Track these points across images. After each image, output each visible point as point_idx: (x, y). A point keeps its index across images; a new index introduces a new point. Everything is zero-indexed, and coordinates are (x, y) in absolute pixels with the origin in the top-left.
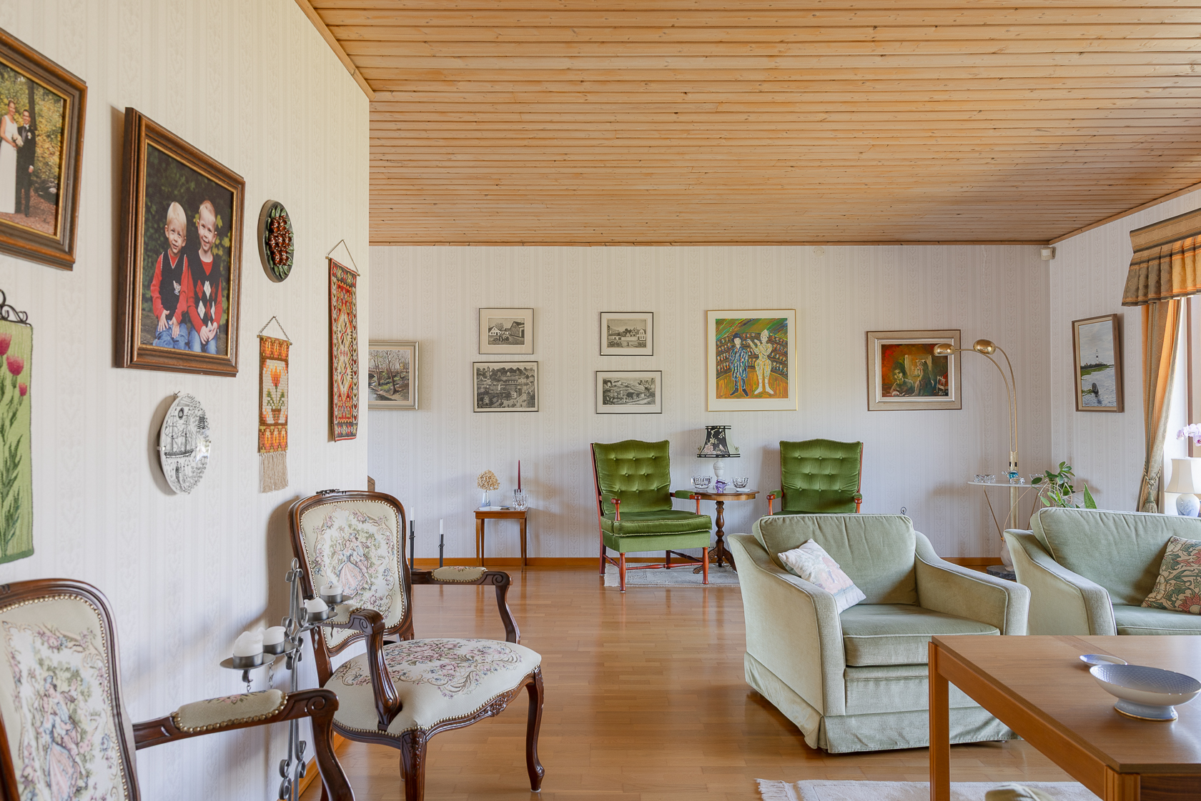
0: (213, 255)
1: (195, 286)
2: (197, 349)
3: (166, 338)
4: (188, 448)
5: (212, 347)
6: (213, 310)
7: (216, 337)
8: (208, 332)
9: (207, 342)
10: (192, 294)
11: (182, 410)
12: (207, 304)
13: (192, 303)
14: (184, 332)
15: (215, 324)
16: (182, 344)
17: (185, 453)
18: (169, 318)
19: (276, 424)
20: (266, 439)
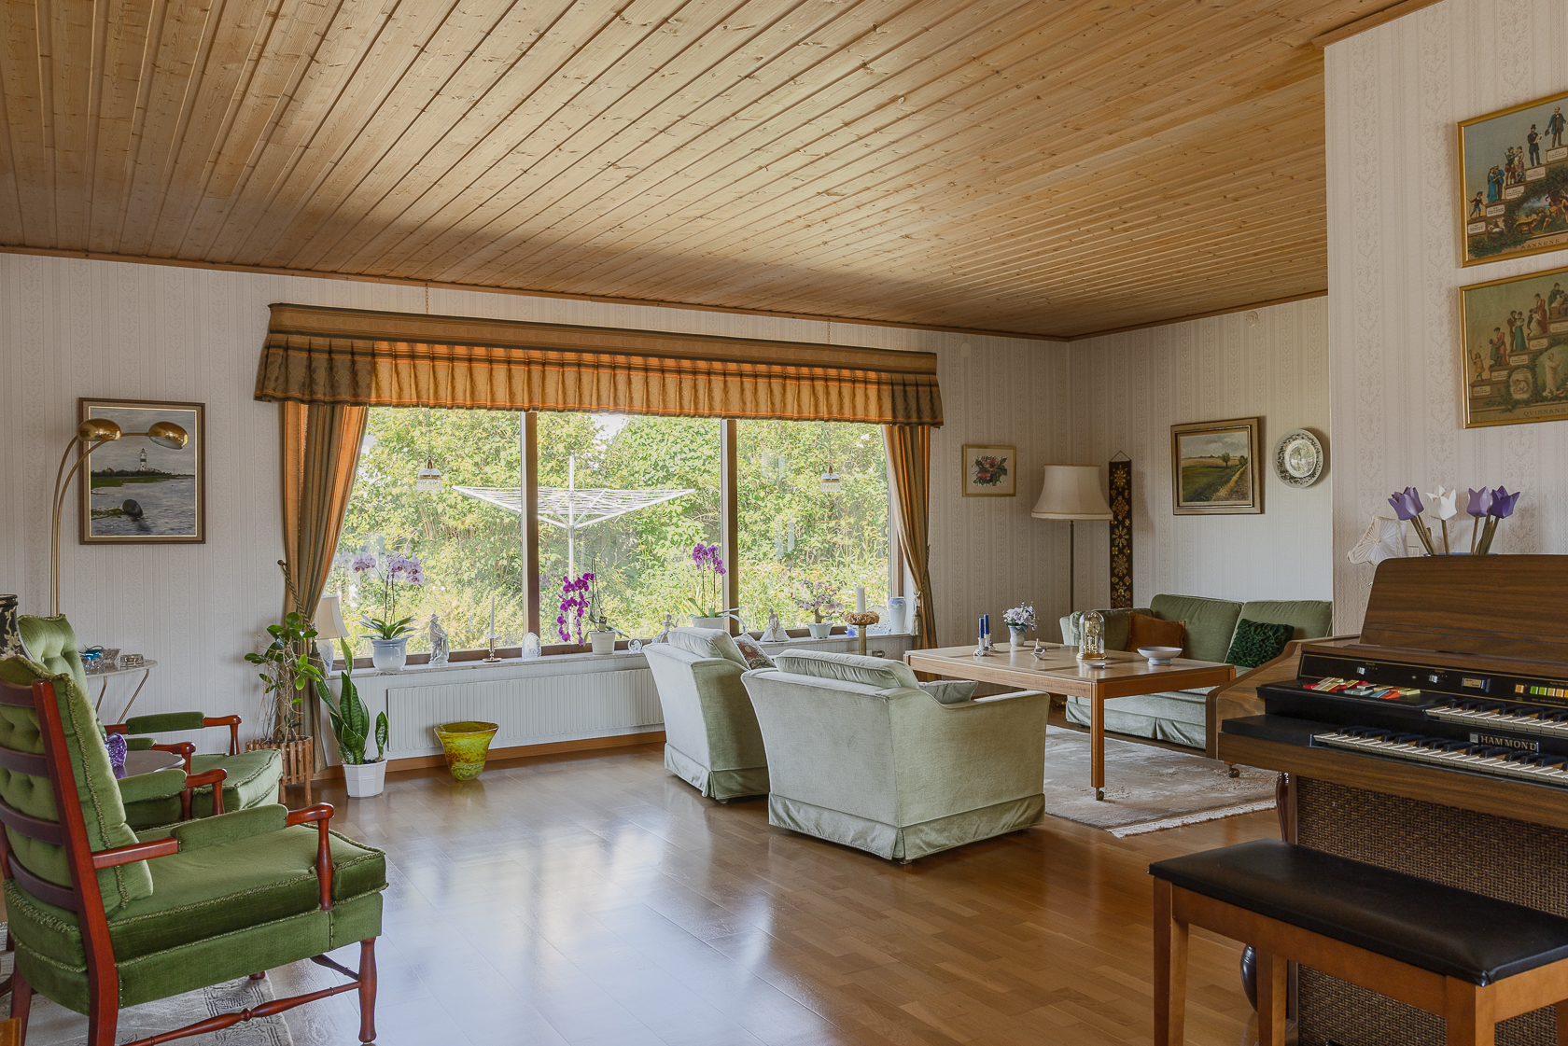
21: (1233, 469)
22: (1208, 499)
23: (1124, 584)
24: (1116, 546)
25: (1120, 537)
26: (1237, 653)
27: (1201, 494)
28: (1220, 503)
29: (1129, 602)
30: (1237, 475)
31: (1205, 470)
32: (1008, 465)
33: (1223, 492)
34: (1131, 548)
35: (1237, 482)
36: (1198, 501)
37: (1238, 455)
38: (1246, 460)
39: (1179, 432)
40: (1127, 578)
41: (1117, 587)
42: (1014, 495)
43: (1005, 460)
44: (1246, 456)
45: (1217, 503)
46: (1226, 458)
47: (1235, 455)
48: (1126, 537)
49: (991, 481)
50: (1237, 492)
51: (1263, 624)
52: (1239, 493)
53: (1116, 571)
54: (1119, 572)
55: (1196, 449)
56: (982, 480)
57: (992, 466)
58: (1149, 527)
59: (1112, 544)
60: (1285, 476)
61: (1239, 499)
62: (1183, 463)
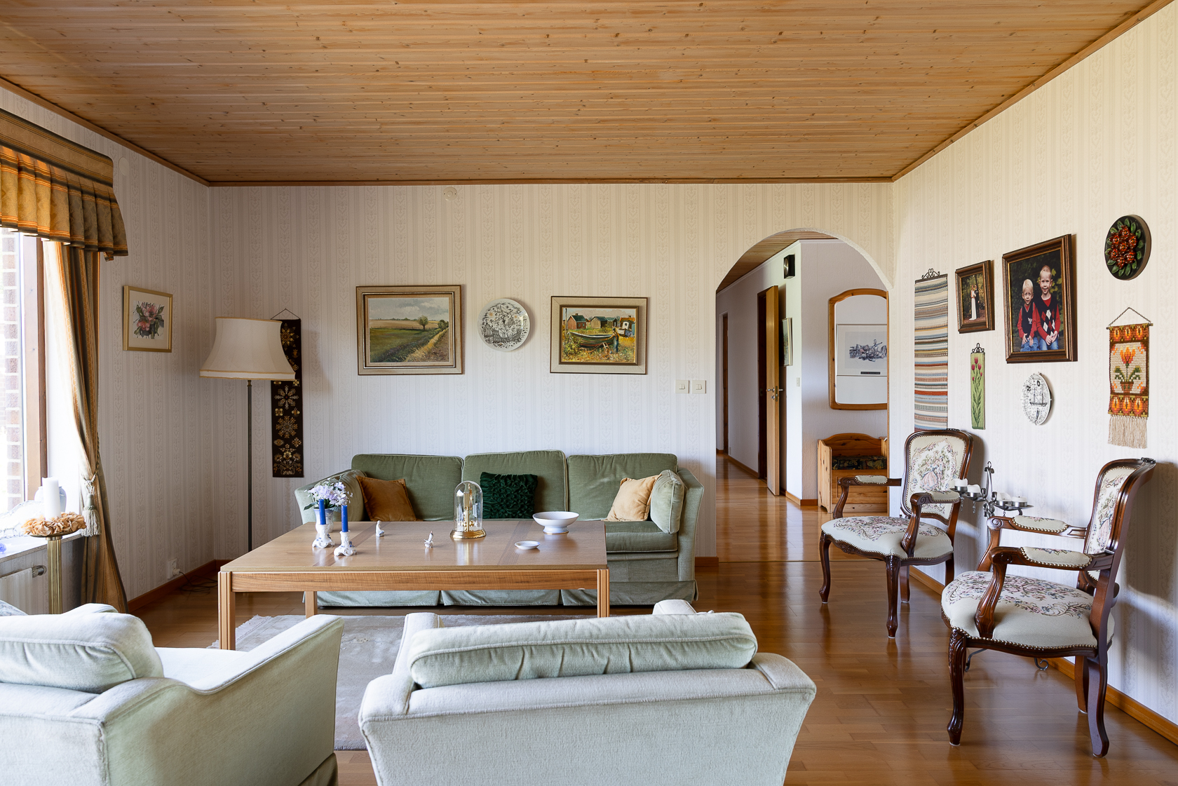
0: (1051, 294)
1: (1041, 316)
2: (1045, 348)
3: (1027, 347)
4: (1044, 402)
5: (1055, 346)
6: (1053, 325)
7: (1057, 340)
8: (1051, 338)
9: (1051, 343)
10: (1039, 321)
11: (1038, 382)
12: (1049, 322)
13: (1039, 325)
14: (1036, 341)
15: (1056, 332)
16: (1035, 348)
17: (1043, 404)
18: (1027, 337)
19: (1126, 394)
20: (1124, 405)
21: (433, 332)
22: (401, 360)
23: (292, 446)
24: (279, 408)
25: (287, 397)
26: (493, 505)
27: (392, 355)
28: (416, 364)
29: (299, 465)
30: (436, 338)
31: (396, 332)
32: (165, 315)
33: (419, 353)
34: (300, 408)
35: (435, 344)
36: (389, 361)
37: (438, 318)
38: (446, 325)
39: (364, 295)
40: (296, 439)
41: (283, 450)
42: (169, 351)
43: (162, 308)
44: (447, 320)
45: (412, 364)
46: (423, 322)
47: (434, 320)
48: (295, 397)
49: (149, 332)
50: (435, 353)
51: (509, 476)
52: (438, 354)
53: (281, 433)
54: (284, 434)
55: (383, 312)
56: (142, 331)
57: (151, 314)
58: (326, 388)
59: (275, 404)
60: (489, 340)
61: (437, 360)
62: (371, 325)
